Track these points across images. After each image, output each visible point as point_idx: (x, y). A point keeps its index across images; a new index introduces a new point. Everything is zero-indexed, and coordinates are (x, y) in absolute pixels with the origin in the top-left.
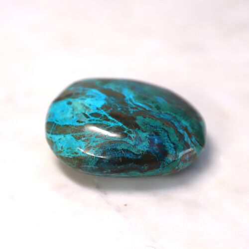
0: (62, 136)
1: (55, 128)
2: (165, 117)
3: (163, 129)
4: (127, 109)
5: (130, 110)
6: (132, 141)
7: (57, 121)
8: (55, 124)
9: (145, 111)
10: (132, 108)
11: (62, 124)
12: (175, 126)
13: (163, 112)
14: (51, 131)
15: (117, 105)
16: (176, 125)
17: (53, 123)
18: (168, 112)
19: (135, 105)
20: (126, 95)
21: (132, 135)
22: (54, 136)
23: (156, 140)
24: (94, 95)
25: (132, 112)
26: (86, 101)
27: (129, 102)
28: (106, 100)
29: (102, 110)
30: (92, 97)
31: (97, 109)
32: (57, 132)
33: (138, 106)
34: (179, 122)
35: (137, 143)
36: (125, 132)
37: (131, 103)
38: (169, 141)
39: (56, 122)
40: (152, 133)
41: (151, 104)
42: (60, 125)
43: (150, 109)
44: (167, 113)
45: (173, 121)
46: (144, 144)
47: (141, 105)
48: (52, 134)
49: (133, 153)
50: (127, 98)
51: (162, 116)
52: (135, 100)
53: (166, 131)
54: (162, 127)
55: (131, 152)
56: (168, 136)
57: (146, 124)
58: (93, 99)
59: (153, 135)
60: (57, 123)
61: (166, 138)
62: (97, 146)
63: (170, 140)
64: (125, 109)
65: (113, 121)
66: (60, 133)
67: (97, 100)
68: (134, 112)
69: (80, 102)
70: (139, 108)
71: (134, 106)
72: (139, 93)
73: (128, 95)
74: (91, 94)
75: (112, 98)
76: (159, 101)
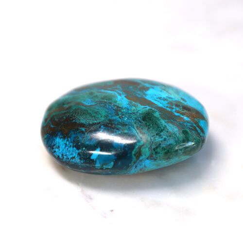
5: (120, 88)
9: (105, 89)
10: (118, 89)
13: (87, 92)
15: (134, 90)
19: (115, 91)
20: (125, 99)
24: (158, 100)
26: (167, 95)
27: (121, 93)
28: (146, 95)
29: (148, 86)
30: (160, 98)
31: (153, 88)
37: (119, 92)
41: (99, 94)
43: (100, 91)
47: (109, 92)
50: (123, 96)
52: (115, 95)
58: (160, 96)
64: (125, 87)
67: (156, 95)
68: (116, 86)
69: (172, 96)
72: (111, 103)
73: (123, 99)
74: (162, 101)
75: (139, 96)
76: (90, 100)
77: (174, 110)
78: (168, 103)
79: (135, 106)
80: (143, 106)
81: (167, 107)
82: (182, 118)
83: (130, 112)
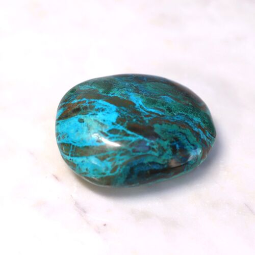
0: (84, 159)
1: (74, 150)
2: (179, 119)
3: (180, 132)
4: (142, 118)
5: (145, 119)
6: (156, 152)
7: (75, 143)
8: (73, 146)
9: (158, 116)
10: (146, 116)
11: (81, 146)
12: (189, 126)
13: (175, 114)
14: (70, 154)
15: (130, 115)
16: (190, 124)
17: (70, 144)
18: (180, 112)
19: (148, 112)
20: (135, 102)
21: (155, 147)
22: (74, 159)
23: (177, 146)
24: (104, 107)
25: (147, 121)
26: (98, 116)
27: (141, 110)
28: (117, 111)
29: (119, 125)
30: (103, 110)
31: (113, 124)
32: (78, 154)
33: (151, 113)
34: (192, 120)
35: (161, 153)
36: (148, 144)
37: (143, 111)
38: (189, 144)
39: (73, 144)
40: (172, 139)
41: (161, 107)
42: (79, 147)
43: (163, 114)
44: (179, 114)
45: (186, 121)
46: (167, 152)
47: (153, 111)
48: (72, 156)
49: (160, 164)
50: (137, 105)
51: (175, 118)
52: (146, 107)
53: (184, 134)
54: (179, 130)
55: (157, 163)
56: (187, 138)
57: (164, 131)
58: (104, 113)
59: (173, 142)
60: (75, 145)
61: (185, 141)
62: (124, 164)
63: (189, 142)
64: (140, 119)
65: (133, 136)
66: (82, 155)
67: (108, 113)
68: (149, 120)
69: (93, 118)
70: (153, 115)
71: (147, 114)
72: (146, 96)
73: (137, 101)
74: (100, 107)
75: (123, 108)
76: (168, 101)
77: (87, 102)
78: (94, 107)
79: (123, 95)
80: (116, 95)
81: (94, 102)
82: (79, 99)
83: (125, 89)
